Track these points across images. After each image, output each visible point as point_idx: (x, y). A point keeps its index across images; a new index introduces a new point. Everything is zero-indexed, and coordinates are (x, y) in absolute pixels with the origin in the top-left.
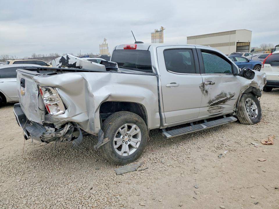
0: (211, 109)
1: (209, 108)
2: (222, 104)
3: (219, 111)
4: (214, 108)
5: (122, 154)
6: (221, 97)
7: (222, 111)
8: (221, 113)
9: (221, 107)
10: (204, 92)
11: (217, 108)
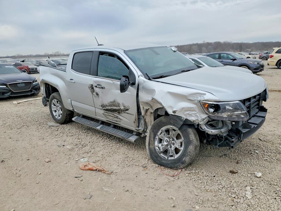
0: (106, 114)
1: (104, 112)
2: (116, 113)
3: (116, 120)
4: (109, 114)
5: (58, 118)
6: (114, 105)
7: (119, 121)
8: (119, 124)
9: (117, 116)
10: (94, 93)
11: (113, 116)
